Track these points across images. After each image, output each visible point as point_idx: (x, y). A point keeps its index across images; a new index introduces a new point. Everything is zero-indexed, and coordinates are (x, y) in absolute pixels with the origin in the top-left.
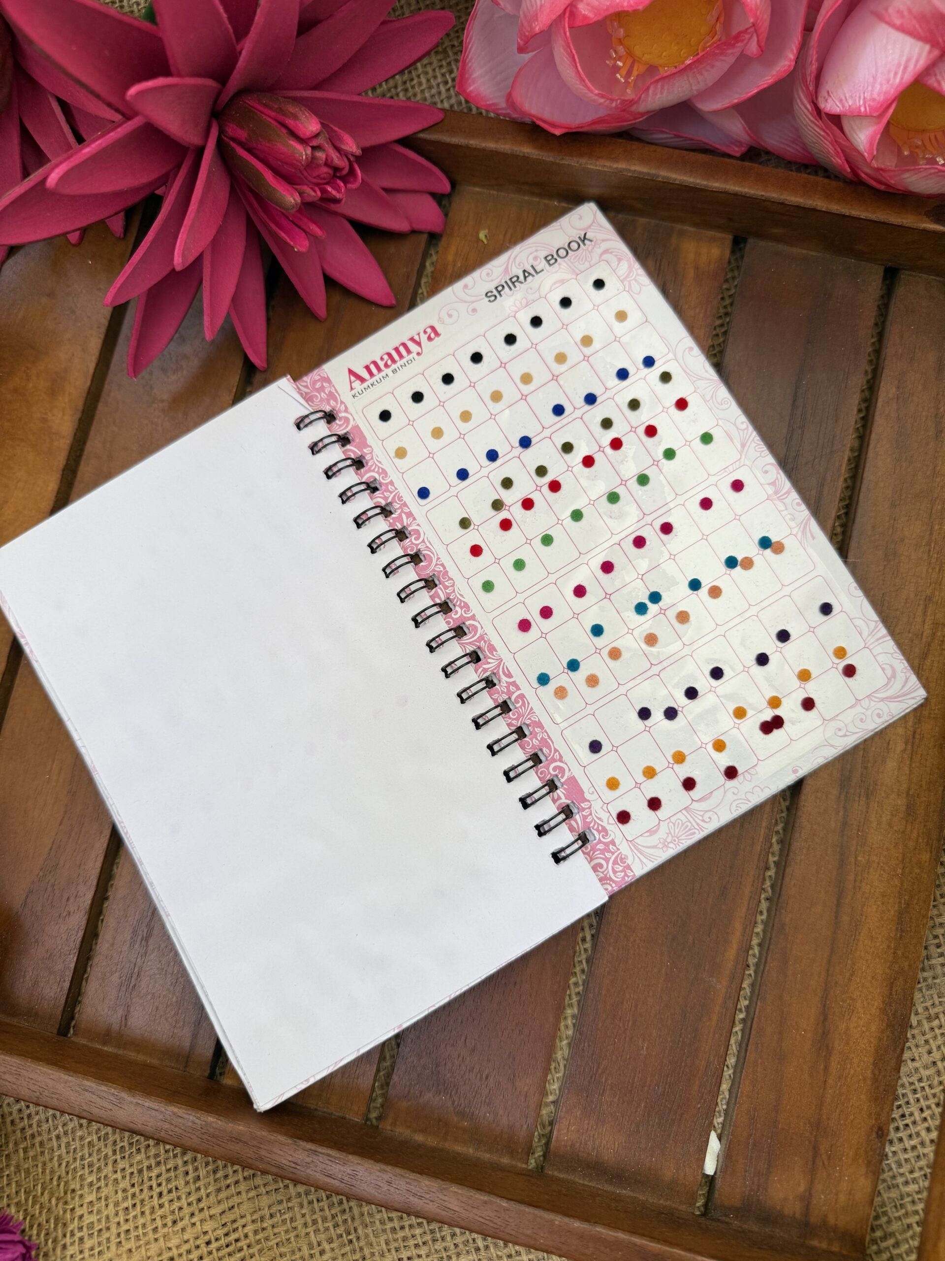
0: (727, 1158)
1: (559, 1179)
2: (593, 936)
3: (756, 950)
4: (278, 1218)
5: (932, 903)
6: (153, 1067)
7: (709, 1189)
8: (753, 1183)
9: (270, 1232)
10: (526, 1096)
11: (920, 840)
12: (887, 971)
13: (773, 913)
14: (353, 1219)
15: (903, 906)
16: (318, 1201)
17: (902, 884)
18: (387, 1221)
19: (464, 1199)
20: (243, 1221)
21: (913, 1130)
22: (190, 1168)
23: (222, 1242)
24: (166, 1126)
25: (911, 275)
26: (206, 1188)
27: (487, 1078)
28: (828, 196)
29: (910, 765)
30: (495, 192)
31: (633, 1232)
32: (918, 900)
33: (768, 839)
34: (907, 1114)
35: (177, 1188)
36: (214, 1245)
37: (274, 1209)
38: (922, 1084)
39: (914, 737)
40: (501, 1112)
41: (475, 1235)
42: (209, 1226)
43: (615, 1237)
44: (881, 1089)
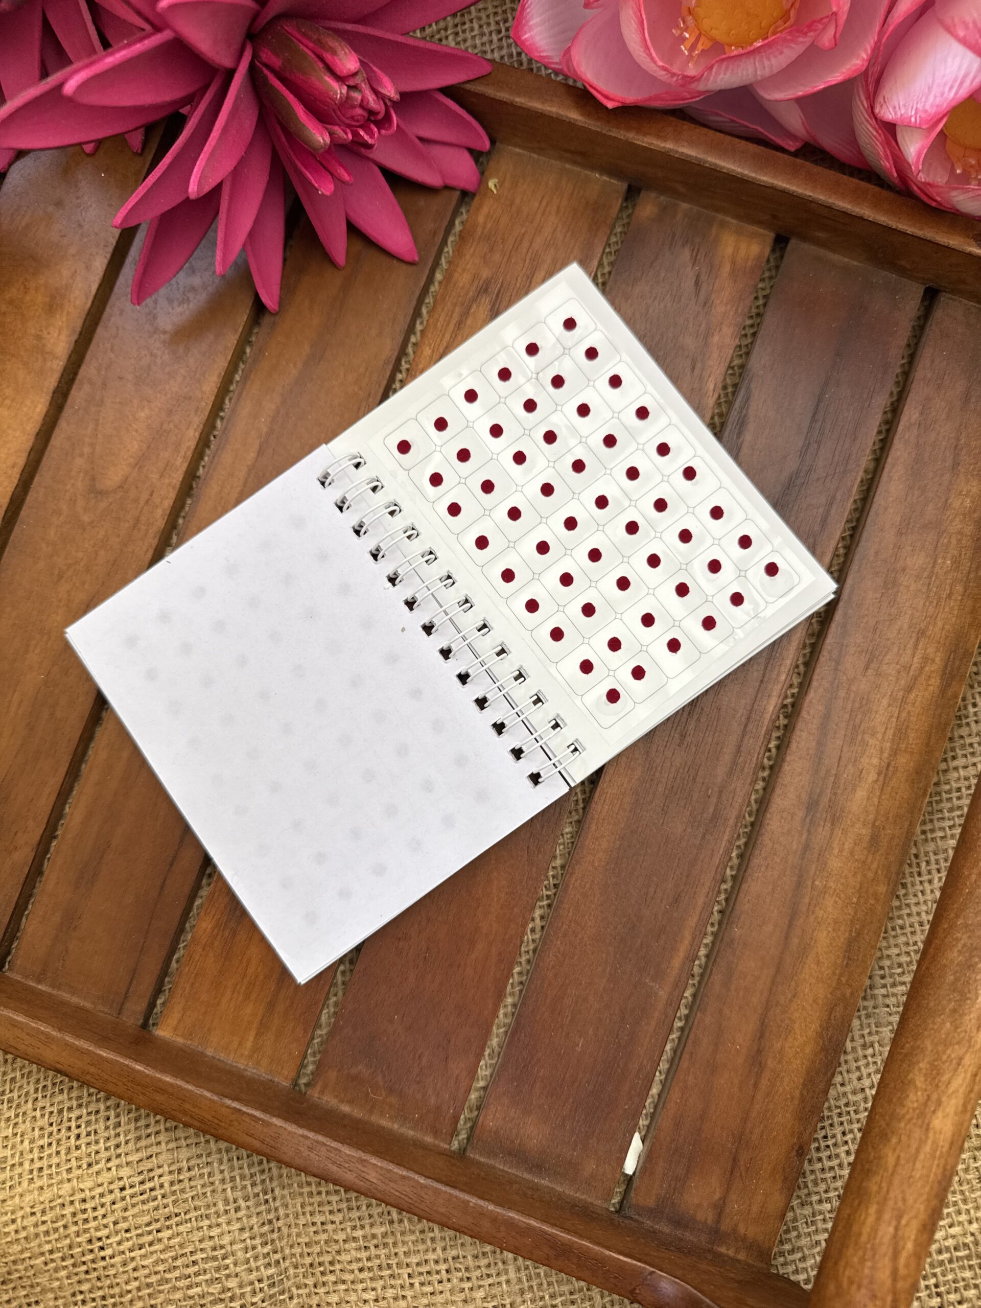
0: (647, 1160)
1: (479, 1163)
2: (543, 927)
3: (703, 960)
4: (195, 1172)
5: (882, 935)
6: (87, 1011)
7: (627, 1187)
8: (670, 1185)
9: (186, 1184)
10: (457, 1078)
11: (880, 872)
12: (829, 996)
13: (724, 926)
14: (271, 1179)
15: (853, 934)
16: (238, 1159)
17: (856, 913)
18: (304, 1185)
19: (383, 1172)
20: (160, 1171)
21: (833, 1151)
22: (112, 1113)
23: (137, 1189)
24: (92, 1070)
25: (951, 299)
26: (126, 1135)
27: (420, 1057)
28: (876, 205)
29: (880, 797)
30: (536, 156)
31: (544, 1221)
32: (869, 931)
33: (728, 852)
34: (829, 1135)
35: (96, 1132)
36: (128, 1192)
37: (192, 1163)
38: (848, 1109)
39: (887, 769)
40: (430, 1092)
41: (389, 1208)
42: (125, 1172)
43: (528, 1224)
44: (807, 1110)
